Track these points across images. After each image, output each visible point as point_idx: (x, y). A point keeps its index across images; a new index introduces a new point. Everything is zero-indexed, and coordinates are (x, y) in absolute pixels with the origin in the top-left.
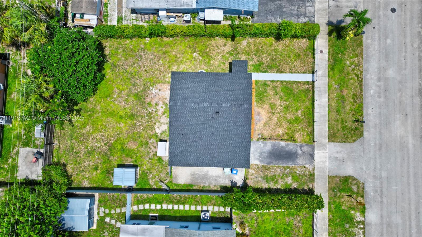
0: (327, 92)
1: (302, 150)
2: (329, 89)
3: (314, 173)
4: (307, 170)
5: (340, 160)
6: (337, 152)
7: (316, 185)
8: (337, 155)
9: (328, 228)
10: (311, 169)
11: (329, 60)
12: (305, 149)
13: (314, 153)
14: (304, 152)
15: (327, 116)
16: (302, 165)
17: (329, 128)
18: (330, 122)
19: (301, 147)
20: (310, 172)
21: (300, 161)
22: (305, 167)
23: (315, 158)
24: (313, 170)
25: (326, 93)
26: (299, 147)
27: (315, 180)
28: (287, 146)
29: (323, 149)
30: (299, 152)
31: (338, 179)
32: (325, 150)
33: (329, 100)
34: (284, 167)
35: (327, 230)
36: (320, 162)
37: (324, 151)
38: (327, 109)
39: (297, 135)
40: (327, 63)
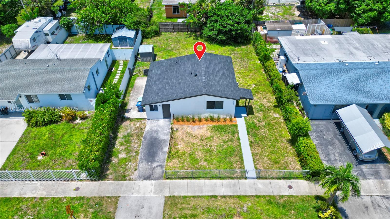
0: (235, 194)
1: (156, 167)
2: (239, 197)
3: (126, 180)
4: (130, 173)
5: (138, 211)
6: (150, 208)
7: (110, 183)
8: (145, 207)
9: (51, 197)
10: (132, 177)
12: (159, 171)
13: (152, 180)
14: (154, 169)
15: (201, 195)
16: (139, 167)
17: (184, 197)
18: (192, 198)
19: (161, 166)
20: (129, 175)
21: (143, 166)
22: (136, 170)
23: (145, 181)
24: (130, 180)
25: (233, 193)
26: (161, 164)
27: (116, 182)
28: (164, 153)
29: (156, 190)
30: (155, 165)
31: (112, 210)
32: (154, 193)
33: (224, 197)
34: (139, 150)
35: (48, 195)
36: (139, 187)
37: (153, 191)
38: (211, 194)
39: (175, 161)
40: (276, 194)
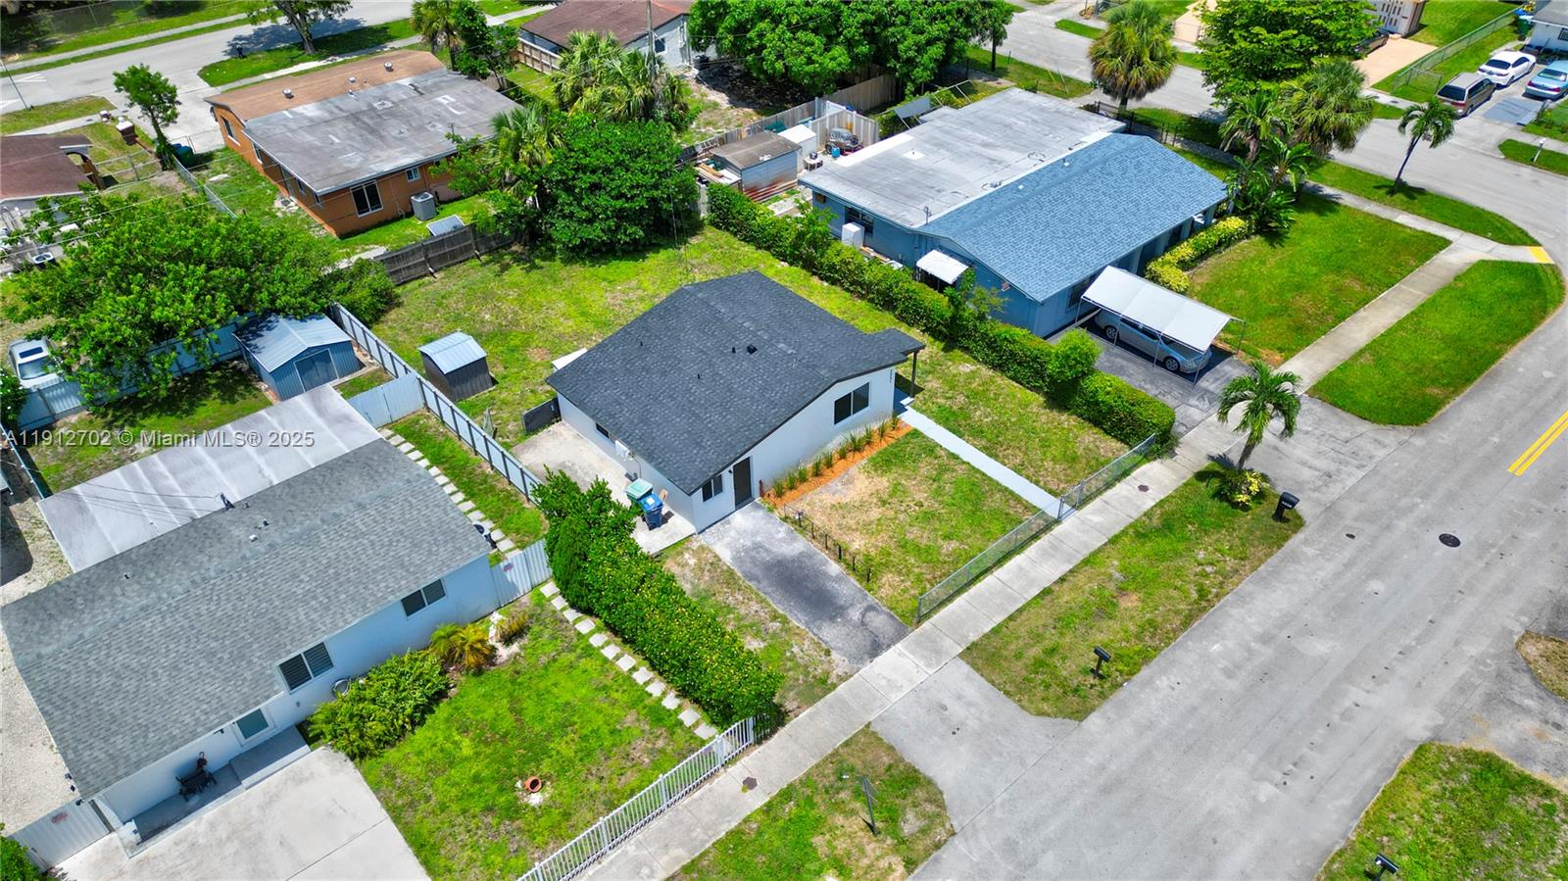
0: (1076, 562)
1: (864, 616)
2: (1086, 562)
3: (835, 686)
4: (825, 666)
5: (943, 720)
6: (959, 697)
7: (807, 715)
8: (946, 702)
9: (708, 845)
10: (839, 671)
11: (1148, 514)
12: (879, 621)
13: (889, 646)
14: (863, 624)
15: (1019, 605)
16: (826, 643)
17: (995, 631)
18: (1011, 623)
19: (870, 608)
20: (828, 674)
21: (830, 633)
22: (828, 653)
23: (877, 659)
24: (842, 679)
25: (1069, 561)
26: (865, 604)
27: (819, 704)
28: (838, 579)
29: (923, 657)
30: (855, 614)
31: (886, 760)
32: (929, 665)
33: (1062, 580)
34: (775, 611)
36: (884, 678)
37: (921, 664)
38: (1036, 591)
39: (888, 578)
40: (1136, 515)
